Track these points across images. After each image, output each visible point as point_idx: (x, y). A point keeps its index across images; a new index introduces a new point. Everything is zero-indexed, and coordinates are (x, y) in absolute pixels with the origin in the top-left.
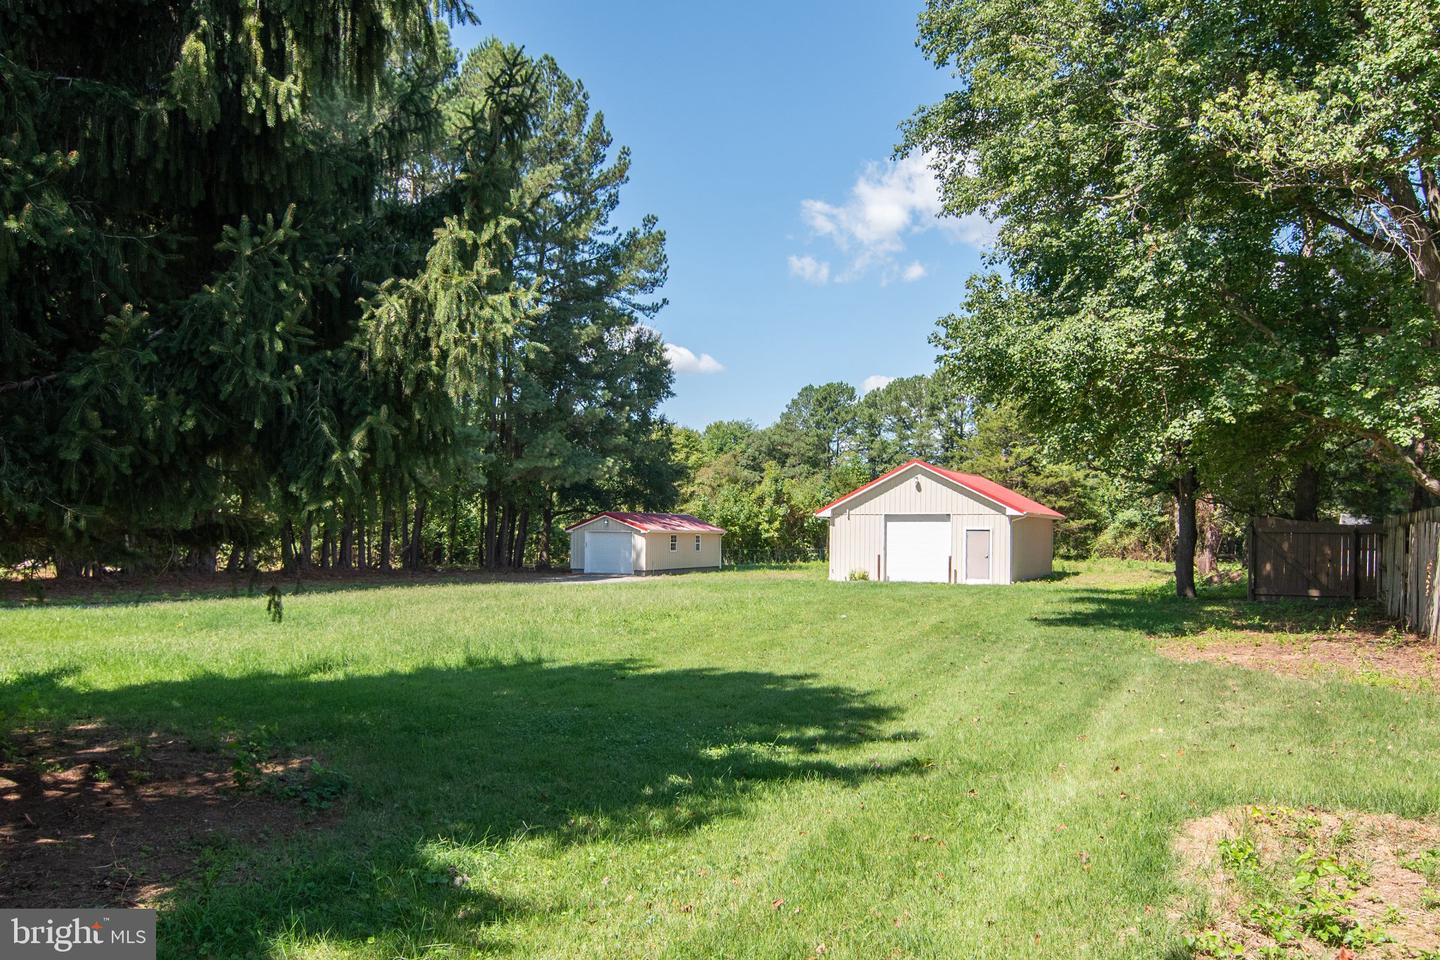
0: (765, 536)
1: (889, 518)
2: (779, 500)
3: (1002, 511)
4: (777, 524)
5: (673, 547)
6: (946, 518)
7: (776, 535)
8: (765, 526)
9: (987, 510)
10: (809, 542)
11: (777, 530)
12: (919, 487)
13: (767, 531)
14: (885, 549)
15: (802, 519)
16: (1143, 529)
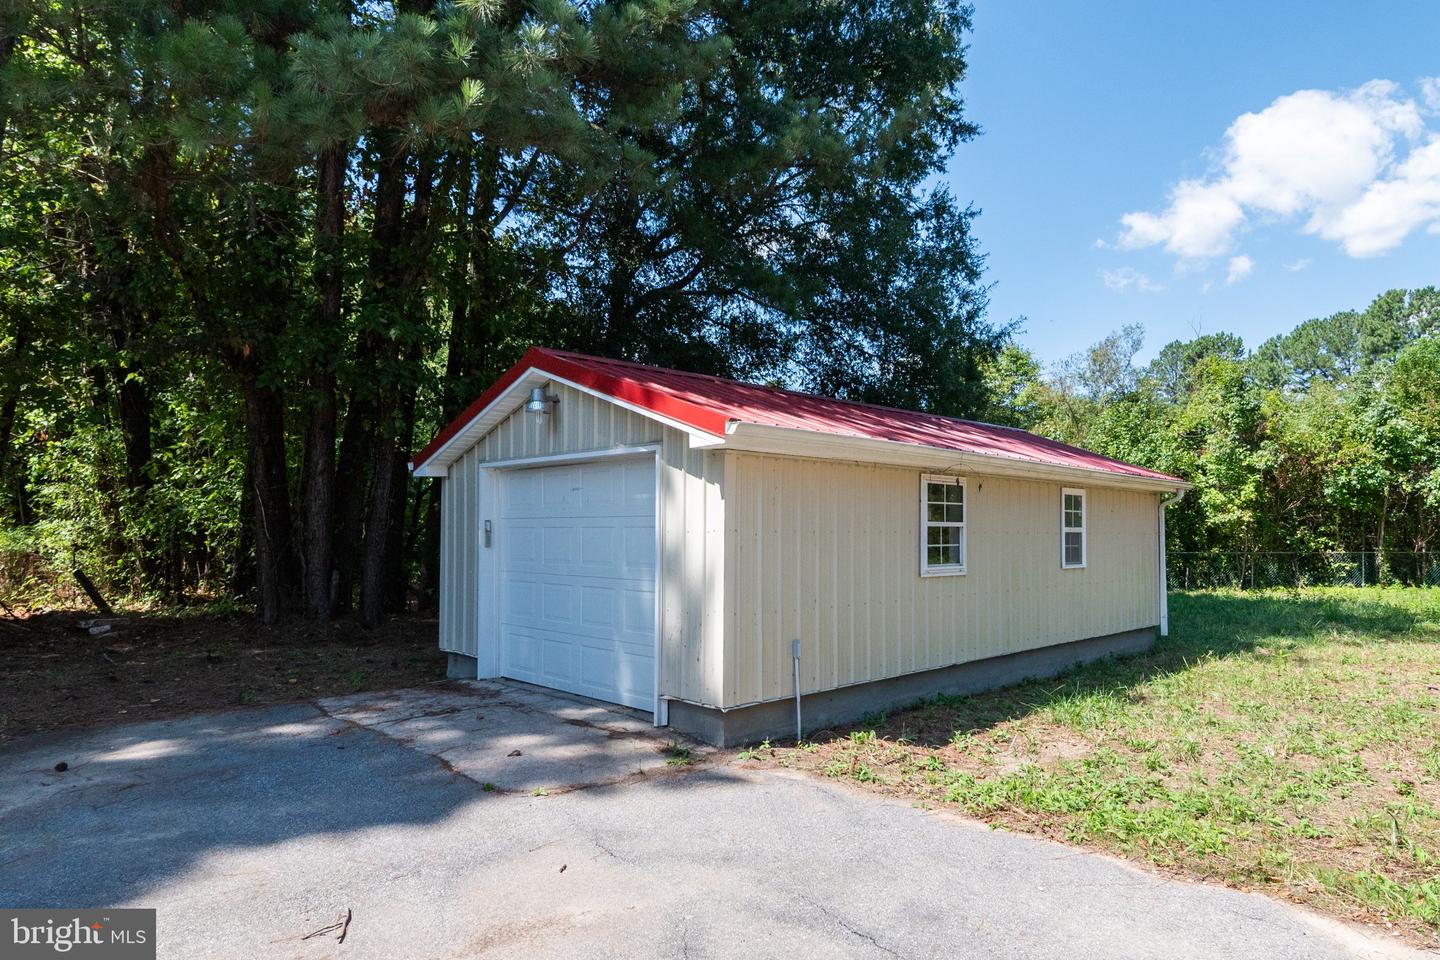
0: (1214, 519)
2: (1251, 433)
4: (1248, 491)
5: (943, 546)
7: (1247, 516)
8: (1215, 496)
10: (1331, 535)
11: (1247, 505)
13: (1220, 509)
15: (1316, 478)
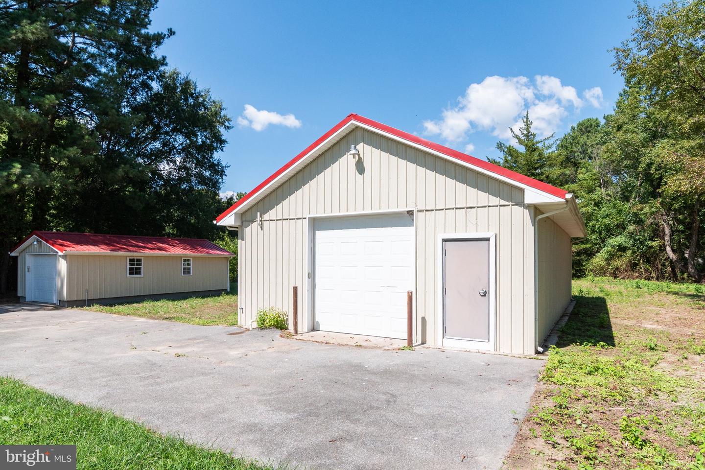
1: (317, 224)
3: (514, 197)
5: (134, 271)
6: (406, 218)
9: (484, 198)
12: (360, 167)
14: (312, 276)
16: (634, 253)
